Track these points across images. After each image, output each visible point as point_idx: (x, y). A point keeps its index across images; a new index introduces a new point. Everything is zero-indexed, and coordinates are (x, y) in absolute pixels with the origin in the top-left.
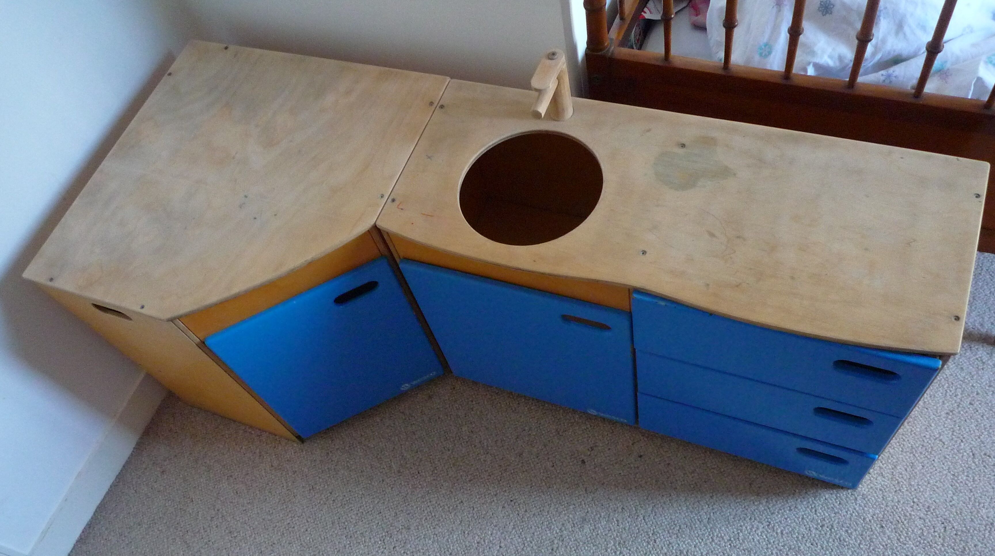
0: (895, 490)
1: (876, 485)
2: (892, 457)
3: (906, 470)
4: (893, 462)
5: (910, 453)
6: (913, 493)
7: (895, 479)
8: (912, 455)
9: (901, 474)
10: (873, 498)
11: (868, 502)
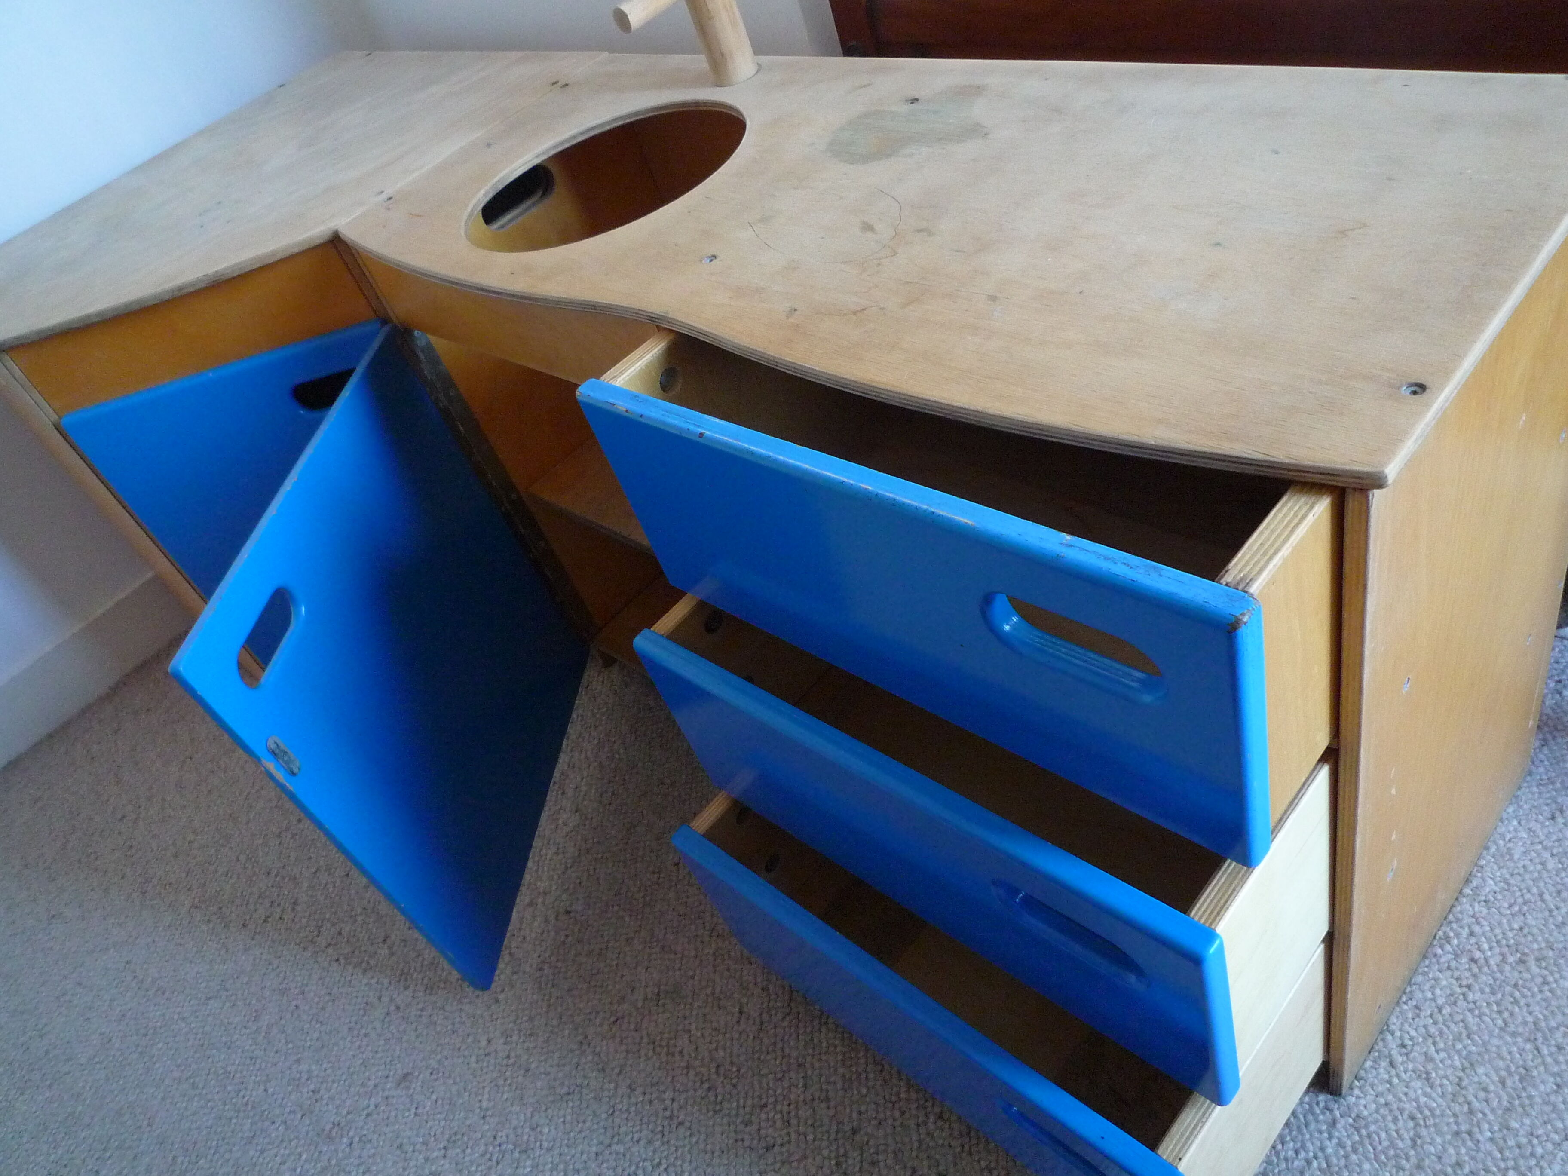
0: (1455, 1128)
1: (1400, 1100)
2: (1468, 1037)
3: (1503, 1083)
4: (1470, 1053)
5: (1529, 1040)
6: (1507, 1153)
7: (1461, 1100)
8: (1528, 1046)
9: (1485, 1090)
10: (1383, 1135)
11: (1366, 1141)
